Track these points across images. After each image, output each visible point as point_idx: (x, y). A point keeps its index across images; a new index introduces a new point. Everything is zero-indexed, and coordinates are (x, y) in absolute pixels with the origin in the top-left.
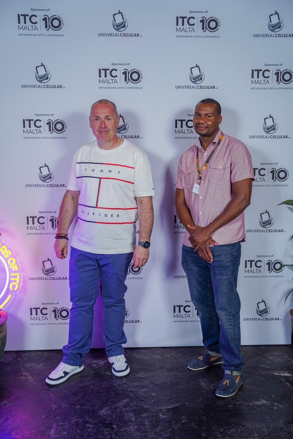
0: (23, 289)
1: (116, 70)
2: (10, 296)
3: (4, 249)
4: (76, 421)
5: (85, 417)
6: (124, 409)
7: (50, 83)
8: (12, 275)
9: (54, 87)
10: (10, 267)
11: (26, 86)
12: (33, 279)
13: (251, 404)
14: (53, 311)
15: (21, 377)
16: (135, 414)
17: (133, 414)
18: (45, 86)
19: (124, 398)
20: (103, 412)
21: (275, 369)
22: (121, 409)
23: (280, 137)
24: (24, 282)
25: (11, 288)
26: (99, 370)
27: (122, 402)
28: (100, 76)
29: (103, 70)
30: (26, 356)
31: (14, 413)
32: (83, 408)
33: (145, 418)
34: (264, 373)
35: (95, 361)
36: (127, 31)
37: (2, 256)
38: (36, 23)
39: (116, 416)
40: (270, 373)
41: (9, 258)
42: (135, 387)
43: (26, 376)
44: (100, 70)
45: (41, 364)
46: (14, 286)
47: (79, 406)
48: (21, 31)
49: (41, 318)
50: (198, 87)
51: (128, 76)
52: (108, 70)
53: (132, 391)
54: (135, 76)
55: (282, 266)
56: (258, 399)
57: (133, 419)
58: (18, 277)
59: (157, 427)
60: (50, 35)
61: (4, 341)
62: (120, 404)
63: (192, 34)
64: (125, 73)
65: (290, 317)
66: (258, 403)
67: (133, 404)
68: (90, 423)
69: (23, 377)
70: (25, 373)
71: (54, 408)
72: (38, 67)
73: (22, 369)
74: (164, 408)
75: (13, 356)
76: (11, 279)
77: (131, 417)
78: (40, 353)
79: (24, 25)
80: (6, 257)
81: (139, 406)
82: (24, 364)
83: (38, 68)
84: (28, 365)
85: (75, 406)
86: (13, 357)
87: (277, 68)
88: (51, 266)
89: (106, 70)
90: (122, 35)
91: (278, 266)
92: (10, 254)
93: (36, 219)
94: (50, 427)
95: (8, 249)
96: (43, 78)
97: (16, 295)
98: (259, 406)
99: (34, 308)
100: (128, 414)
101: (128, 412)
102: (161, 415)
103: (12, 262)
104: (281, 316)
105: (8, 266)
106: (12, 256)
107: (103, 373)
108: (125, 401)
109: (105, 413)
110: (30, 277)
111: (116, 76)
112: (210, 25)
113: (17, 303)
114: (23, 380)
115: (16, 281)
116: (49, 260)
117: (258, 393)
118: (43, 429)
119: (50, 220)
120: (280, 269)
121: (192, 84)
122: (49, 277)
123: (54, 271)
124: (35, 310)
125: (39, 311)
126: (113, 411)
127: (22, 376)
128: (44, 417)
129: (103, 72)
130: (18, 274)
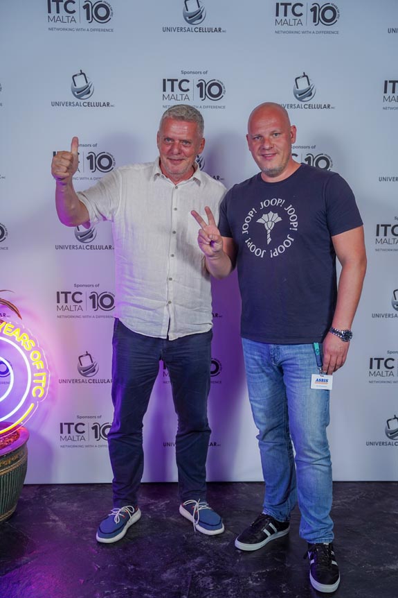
0: (51, 395)
1: (188, 81)
2: (32, 405)
3: (24, 338)
4: (128, 589)
5: (141, 582)
6: (197, 572)
7: (92, 99)
8: (35, 375)
9: (98, 105)
10: (33, 364)
11: (57, 104)
12: (64, 381)
13: (382, 568)
14: (93, 428)
15: (48, 523)
16: (213, 578)
17: (209, 580)
18: (85, 104)
19: (197, 556)
20: (166, 576)
22: (194, 572)
24: (52, 386)
25: (34, 394)
26: (159, 514)
27: (194, 562)
28: (164, 90)
29: (169, 80)
30: (52, 493)
31: (39, 574)
32: (137, 569)
33: (228, 585)
35: (153, 501)
36: (205, 24)
37: (22, 348)
38: (74, 12)
39: (186, 582)
41: (31, 351)
43: (54, 521)
44: (164, 80)
45: (75, 505)
46: (38, 392)
47: (132, 567)
48: (52, 24)
49: (76, 438)
50: (306, 106)
51: (205, 90)
52: (177, 80)
53: (207, 546)
54: (215, 90)
57: (211, 587)
58: (44, 378)
60: (94, 30)
61: (23, 470)
62: (191, 564)
63: (299, 28)
64: (200, 85)
66: (393, 567)
67: (210, 565)
68: (149, 592)
69: (51, 523)
70: (53, 517)
71: (96, 569)
72: (76, 75)
73: (49, 510)
75: (36, 491)
76: (34, 381)
77: (209, 584)
78: (73, 488)
79: (57, 15)
80: (28, 348)
81: (218, 567)
82: (51, 504)
83: (75, 78)
84: (57, 505)
85: (125, 565)
86: (36, 493)
88: (90, 364)
89: (172, 81)
90: (196, 30)
92: (34, 345)
93: (69, 296)
95: (31, 338)
96: (83, 92)
97: (40, 404)
99: (65, 424)
100: (204, 579)
101: (203, 576)
102: (251, 582)
103: (35, 356)
105: (30, 362)
106: (35, 348)
107: (165, 518)
108: (199, 560)
109: (170, 577)
110: (61, 378)
111: (188, 90)
112: (325, 15)
113: (42, 415)
114: (51, 526)
115: (40, 384)
116: (87, 354)
117: (391, 553)
119: (90, 297)
121: (297, 102)
122: (88, 379)
123: (94, 370)
124: (67, 426)
125: (72, 427)
126: (182, 575)
127: (49, 520)
128: (82, 581)
129: (168, 84)
130: (44, 374)
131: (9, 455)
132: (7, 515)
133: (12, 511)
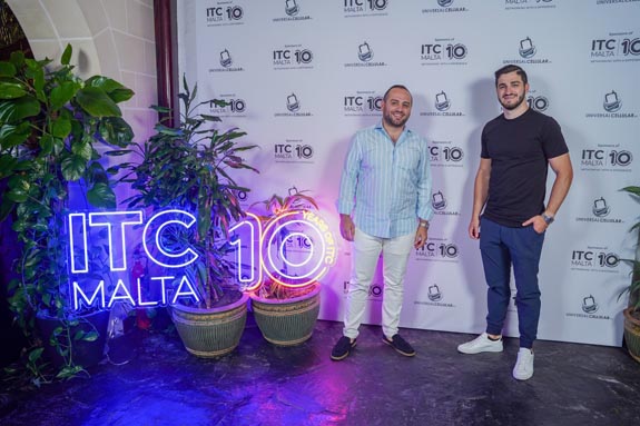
0: (339, 263)
1: (440, 46)
2: (325, 268)
3: (321, 223)
7: (373, 61)
8: (327, 248)
9: (376, 64)
10: (327, 241)
11: (348, 65)
13: (567, 408)
17: (434, 400)
18: (367, 65)
19: (427, 382)
20: (404, 393)
21: (598, 373)
23: (624, 116)
24: (339, 257)
25: (326, 261)
27: (425, 386)
28: (423, 53)
29: (426, 46)
34: (586, 375)
37: (319, 230)
38: (362, 4)
39: (417, 399)
40: (593, 376)
41: (326, 232)
42: (440, 372)
44: (423, 46)
46: (329, 260)
51: (452, 52)
52: (432, 45)
53: (436, 377)
54: (460, 52)
55: (617, 260)
56: (575, 404)
57: (434, 405)
59: (457, 417)
61: (316, 310)
62: (423, 388)
63: (524, 5)
64: (449, 49)
65: (623, 317)
66: (576, 408)
67: (436, 390)
72: (361, 46)
74: (468, 399)
76: (327, 253)
77: (433, 403)
79: (350, 7)
80: (324, 230)
87: (625, 37)
89: (429, 46)
91: (612, 260)
92: (327, 228)
94: (351, 400)
95: (325, 223)
96: (366, 57)
97: (331, 268)
98: (575, 412)
100: (430, 399)
101: (430, 397)
102: (463, 405)
104: (612, 316)
105: (325, 239)
106: (328, 230)
108: (428, 385)
109: (406, 395)
111: (440, 52)
113: (332, 276)
115: (331, 255)
117: (576, 398)
118: (344, 400)
120: (614, 263)
129: (426, 48)
130: (333, 249)
131: (307, 300)
132: (306, 338)
133: (309, 336)
